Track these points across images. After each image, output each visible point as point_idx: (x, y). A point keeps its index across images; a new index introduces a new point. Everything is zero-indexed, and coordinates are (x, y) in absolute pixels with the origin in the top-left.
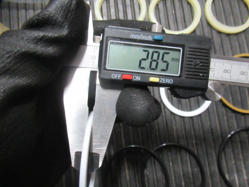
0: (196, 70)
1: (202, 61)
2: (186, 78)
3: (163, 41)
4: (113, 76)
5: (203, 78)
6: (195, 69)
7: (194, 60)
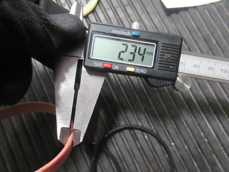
1: (173, 55)
2: (158, 69)
3: (140, 37)
4: (96, 65)
5: (173, 70)
6: (167, 62)
7: (166, 54)
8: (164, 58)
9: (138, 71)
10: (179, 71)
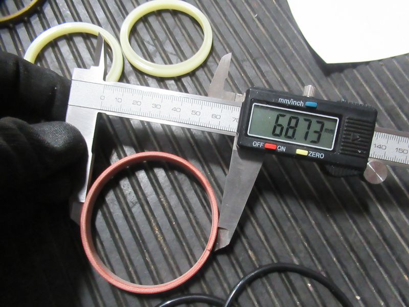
0: (354, 145)
1: (362, 135)
2: (341, 153)
3: (317, 109)
4: (255, 144)
5: (362, 155)
6: (353, 143)
7: (352, 134)
8: (349, 139)
9: (313, 154)
10: (370, 156)
